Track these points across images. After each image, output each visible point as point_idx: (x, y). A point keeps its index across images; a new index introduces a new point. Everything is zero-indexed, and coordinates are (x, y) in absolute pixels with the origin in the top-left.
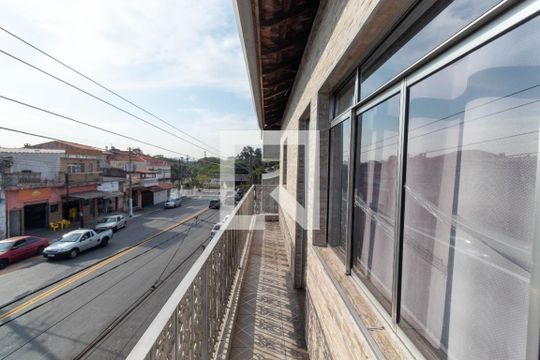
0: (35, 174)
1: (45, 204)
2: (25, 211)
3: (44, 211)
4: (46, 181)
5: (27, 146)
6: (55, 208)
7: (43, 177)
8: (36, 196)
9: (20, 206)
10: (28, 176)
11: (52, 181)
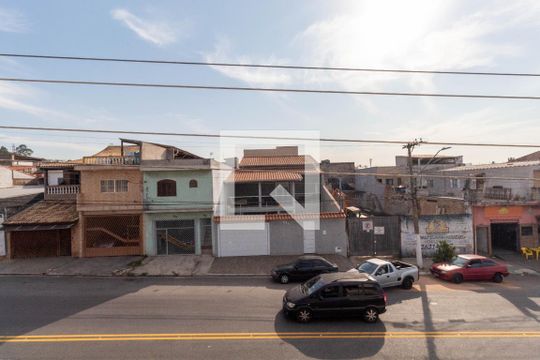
0: (506, 190)
1: (516, 225)
2: (492, 230)
3: (515, 233)
4: (517, 199)
5: (511, 160)
6: (528, 230)
7: (515, 193)
8: (504, 215)
9: (487, 223)
10: (498, 192)
11: (524, 198)
